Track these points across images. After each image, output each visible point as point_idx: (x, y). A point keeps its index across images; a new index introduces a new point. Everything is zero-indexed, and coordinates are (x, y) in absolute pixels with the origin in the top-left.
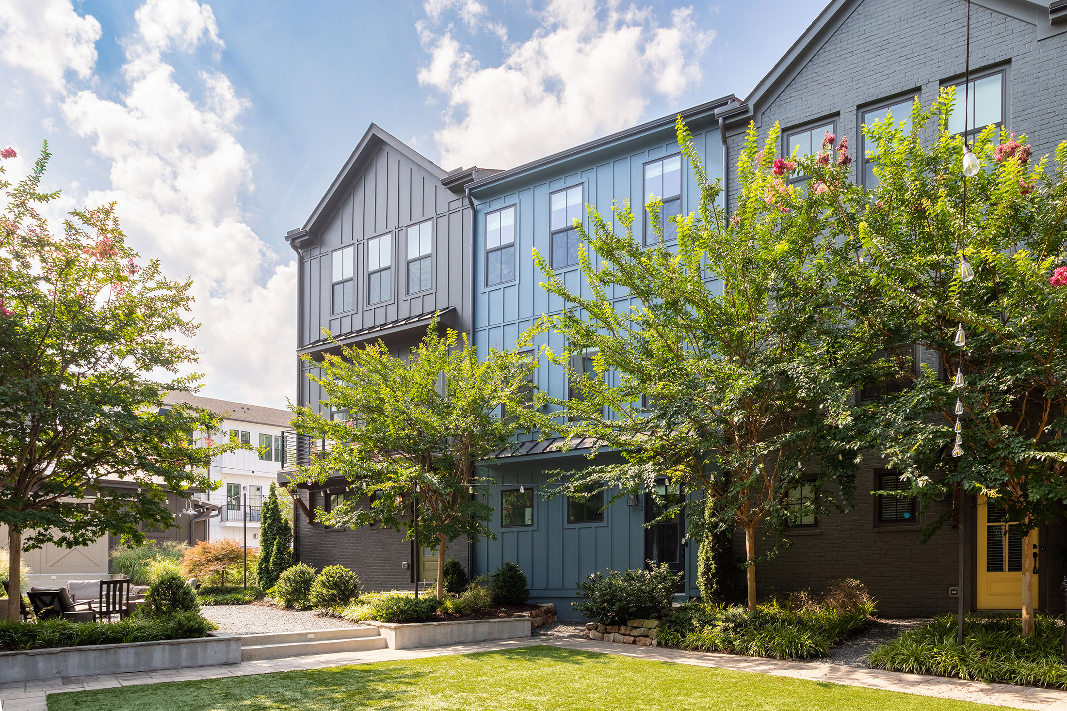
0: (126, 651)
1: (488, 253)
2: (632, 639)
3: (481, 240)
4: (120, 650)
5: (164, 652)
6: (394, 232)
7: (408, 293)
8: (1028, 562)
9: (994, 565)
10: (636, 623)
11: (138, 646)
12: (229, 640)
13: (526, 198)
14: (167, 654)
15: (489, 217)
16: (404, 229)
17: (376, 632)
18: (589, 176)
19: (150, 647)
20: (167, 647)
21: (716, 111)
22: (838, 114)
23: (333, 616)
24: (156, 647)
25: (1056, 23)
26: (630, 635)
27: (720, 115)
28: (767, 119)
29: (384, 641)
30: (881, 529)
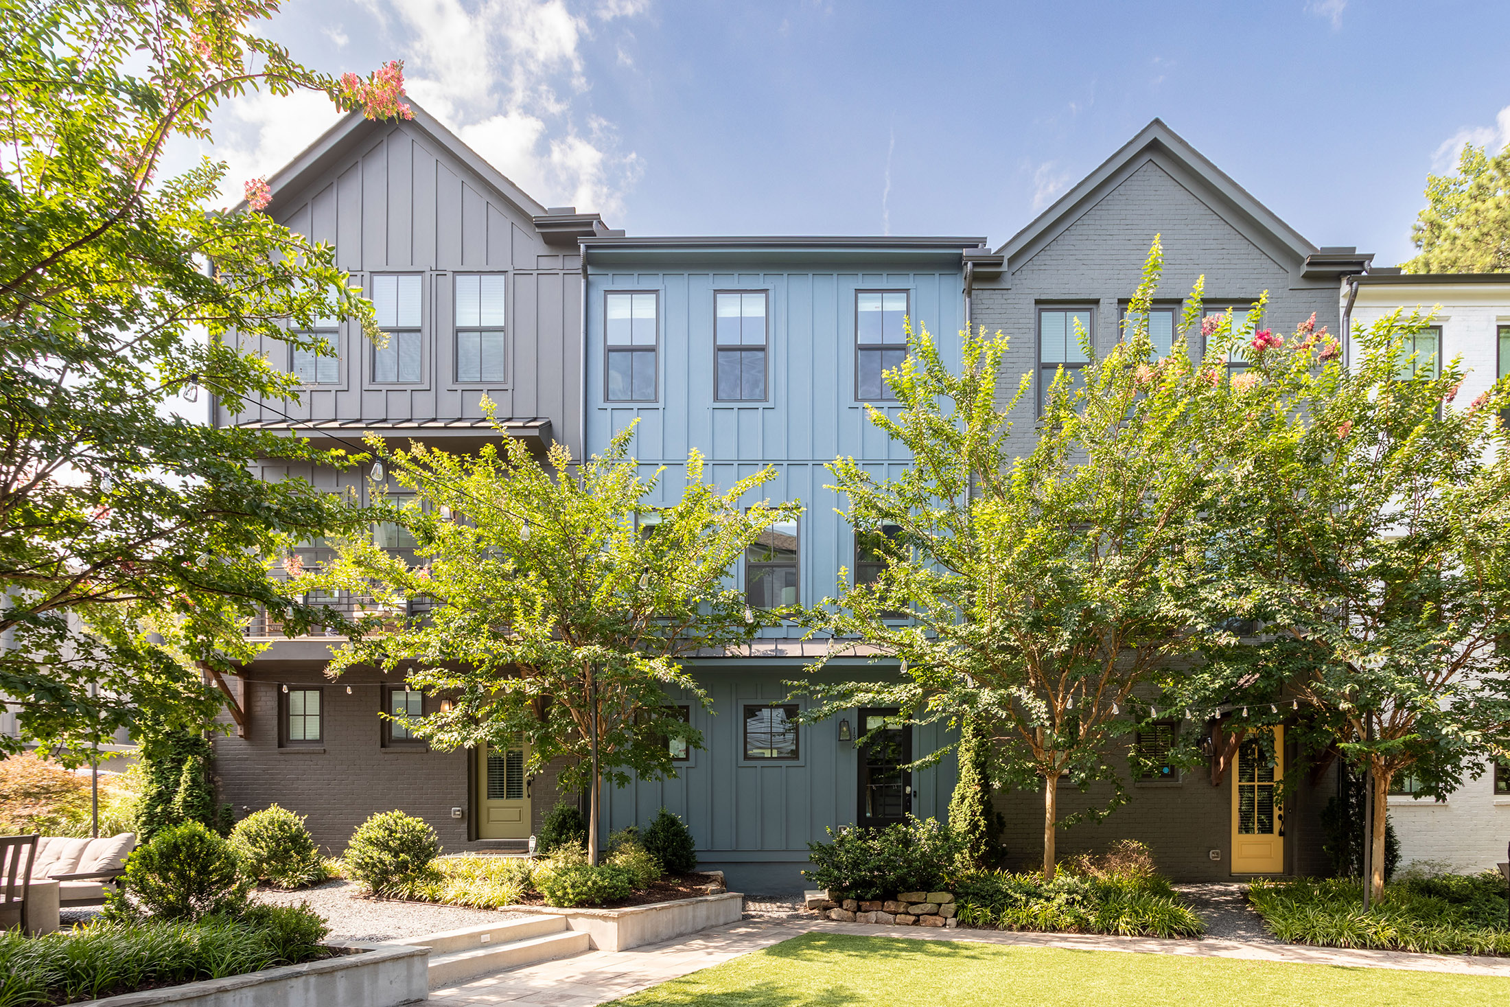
0: (238, 997)
1: (610, 350)
2: (913, 918)
3: (597, 329)
4: (226, 995)
5: (307, 990)
6: (427, 275)
7: (456, 379)
8: (1277, 825)
9: (1245, 828)
10: (914, 897)
11: (261, 983)
12: (411, 956)
13: (676, 286)
14: (312, 994)
15: (611, 298)
16: (450, 275)
17: (563, 925)
18: (779, 284)
19: (283, 983)
20: (313, 979)
21: (965, 252)
22: (1097, 302)
23: (411, 898)
24: (294, 982)
25: (1308, 277)
26: (908, 913)
27: (970, 258)
28: (1017, 282)
29: (586, 941)
30: (1144, 785)
